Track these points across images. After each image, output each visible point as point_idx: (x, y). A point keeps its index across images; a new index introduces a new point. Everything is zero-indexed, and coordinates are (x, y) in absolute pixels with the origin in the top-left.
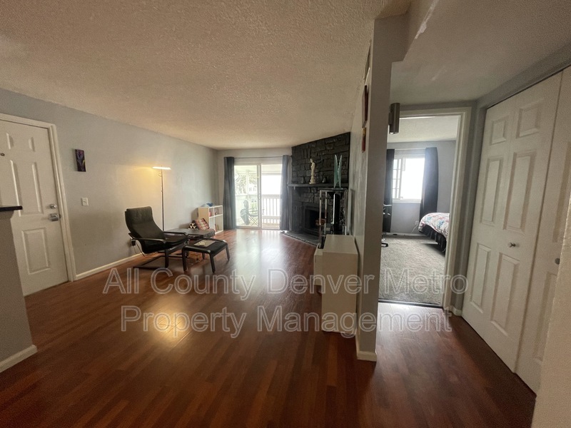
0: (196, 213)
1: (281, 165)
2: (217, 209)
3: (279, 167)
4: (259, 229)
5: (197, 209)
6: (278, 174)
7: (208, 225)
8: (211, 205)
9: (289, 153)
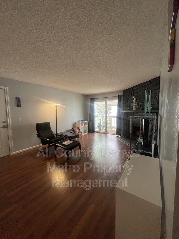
0: (75, 125)
1: (117, 101)
2: (86, 122)
3: (116, 102)
4: (106, 133)
5: (76, 123)
6: (116, 106)
7: (80, 130)
8: (82, 121)
9: (122, 94)
